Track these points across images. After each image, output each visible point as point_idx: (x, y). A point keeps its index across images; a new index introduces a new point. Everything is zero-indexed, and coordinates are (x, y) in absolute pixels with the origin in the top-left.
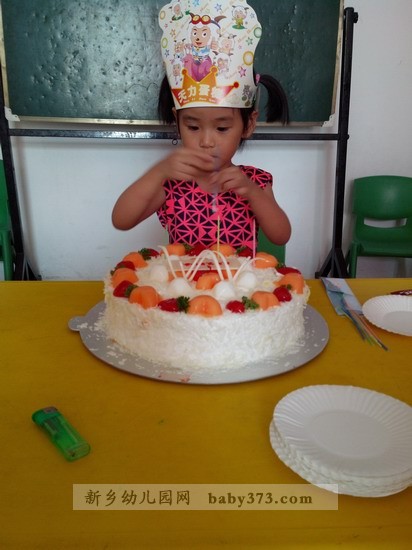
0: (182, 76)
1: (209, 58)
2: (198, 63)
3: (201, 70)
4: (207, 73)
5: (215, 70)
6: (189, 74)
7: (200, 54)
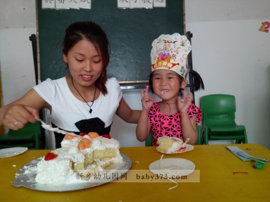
0: (157, 60)
1: (169, 54)
2: (164, 55)
3: (165, 57)
4: (167, 58)
5: (171, 57)
6: (160, 58)
7: (165, 52)
